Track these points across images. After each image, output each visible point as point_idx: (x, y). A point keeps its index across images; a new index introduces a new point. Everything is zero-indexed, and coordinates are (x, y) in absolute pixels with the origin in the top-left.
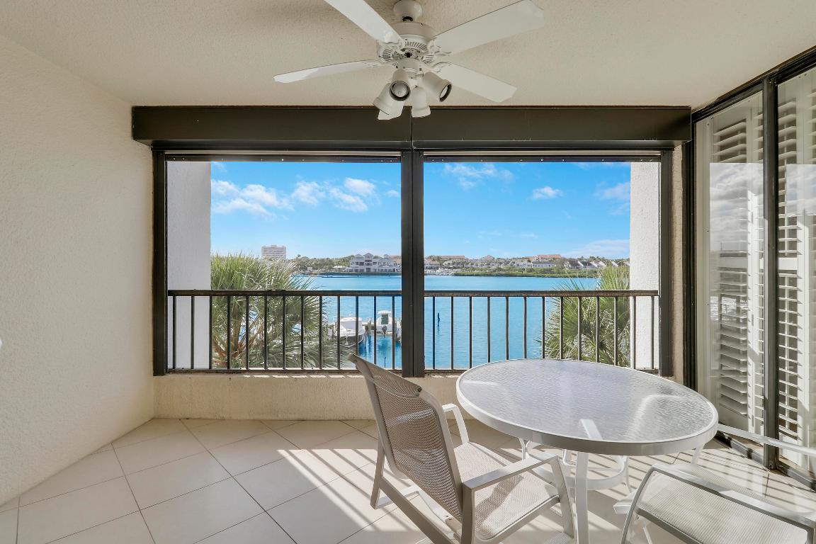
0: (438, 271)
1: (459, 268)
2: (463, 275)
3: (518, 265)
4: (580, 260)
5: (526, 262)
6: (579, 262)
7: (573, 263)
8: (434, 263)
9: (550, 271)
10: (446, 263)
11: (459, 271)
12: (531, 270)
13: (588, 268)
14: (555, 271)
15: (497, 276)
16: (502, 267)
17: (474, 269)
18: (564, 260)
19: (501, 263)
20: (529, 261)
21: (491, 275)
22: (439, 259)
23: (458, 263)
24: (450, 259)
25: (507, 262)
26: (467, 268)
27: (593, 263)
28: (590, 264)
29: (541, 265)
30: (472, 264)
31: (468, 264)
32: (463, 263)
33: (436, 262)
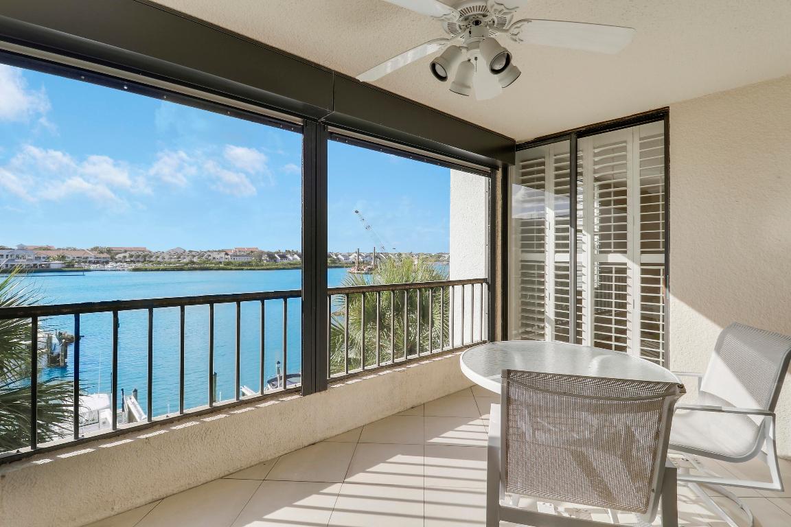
0: (109, 266)
1: (139, 261)
2: (146, 270)
3: (214, 258)
4: (277, 253)
5: (223, 254)
6: (276, 255)
7: (271, 256)
8: (102, 256)
9: (249, 264)
10: (121, 256)
11: (139, 265)
12: (228, 264)
13: (285, 261)
14: (254, 264)
15: (189, 269)
16: (195, 260)
17: (159, 263)
18: (262, 253)
19: (194, 256)
20: (227, 254)
21: (181, 269)
22: (109, 251)
23: (139, 256)
24: (126, 251)
25: (201, 255)
26: (150, 262)
27: (289, 256)
28: (286, 257)
29: (238, 258)
30: (158, 257)
31: (151, 257)
32: (145, 256)
33: (105, 255)
